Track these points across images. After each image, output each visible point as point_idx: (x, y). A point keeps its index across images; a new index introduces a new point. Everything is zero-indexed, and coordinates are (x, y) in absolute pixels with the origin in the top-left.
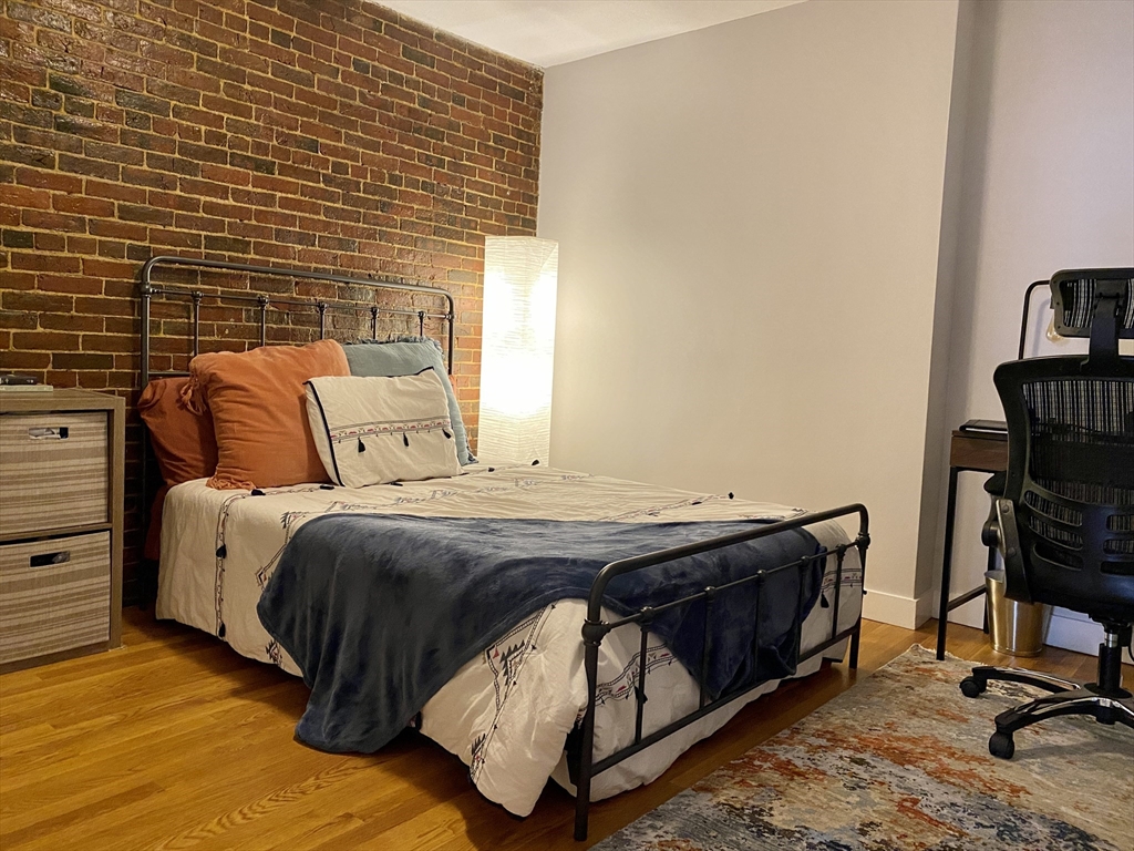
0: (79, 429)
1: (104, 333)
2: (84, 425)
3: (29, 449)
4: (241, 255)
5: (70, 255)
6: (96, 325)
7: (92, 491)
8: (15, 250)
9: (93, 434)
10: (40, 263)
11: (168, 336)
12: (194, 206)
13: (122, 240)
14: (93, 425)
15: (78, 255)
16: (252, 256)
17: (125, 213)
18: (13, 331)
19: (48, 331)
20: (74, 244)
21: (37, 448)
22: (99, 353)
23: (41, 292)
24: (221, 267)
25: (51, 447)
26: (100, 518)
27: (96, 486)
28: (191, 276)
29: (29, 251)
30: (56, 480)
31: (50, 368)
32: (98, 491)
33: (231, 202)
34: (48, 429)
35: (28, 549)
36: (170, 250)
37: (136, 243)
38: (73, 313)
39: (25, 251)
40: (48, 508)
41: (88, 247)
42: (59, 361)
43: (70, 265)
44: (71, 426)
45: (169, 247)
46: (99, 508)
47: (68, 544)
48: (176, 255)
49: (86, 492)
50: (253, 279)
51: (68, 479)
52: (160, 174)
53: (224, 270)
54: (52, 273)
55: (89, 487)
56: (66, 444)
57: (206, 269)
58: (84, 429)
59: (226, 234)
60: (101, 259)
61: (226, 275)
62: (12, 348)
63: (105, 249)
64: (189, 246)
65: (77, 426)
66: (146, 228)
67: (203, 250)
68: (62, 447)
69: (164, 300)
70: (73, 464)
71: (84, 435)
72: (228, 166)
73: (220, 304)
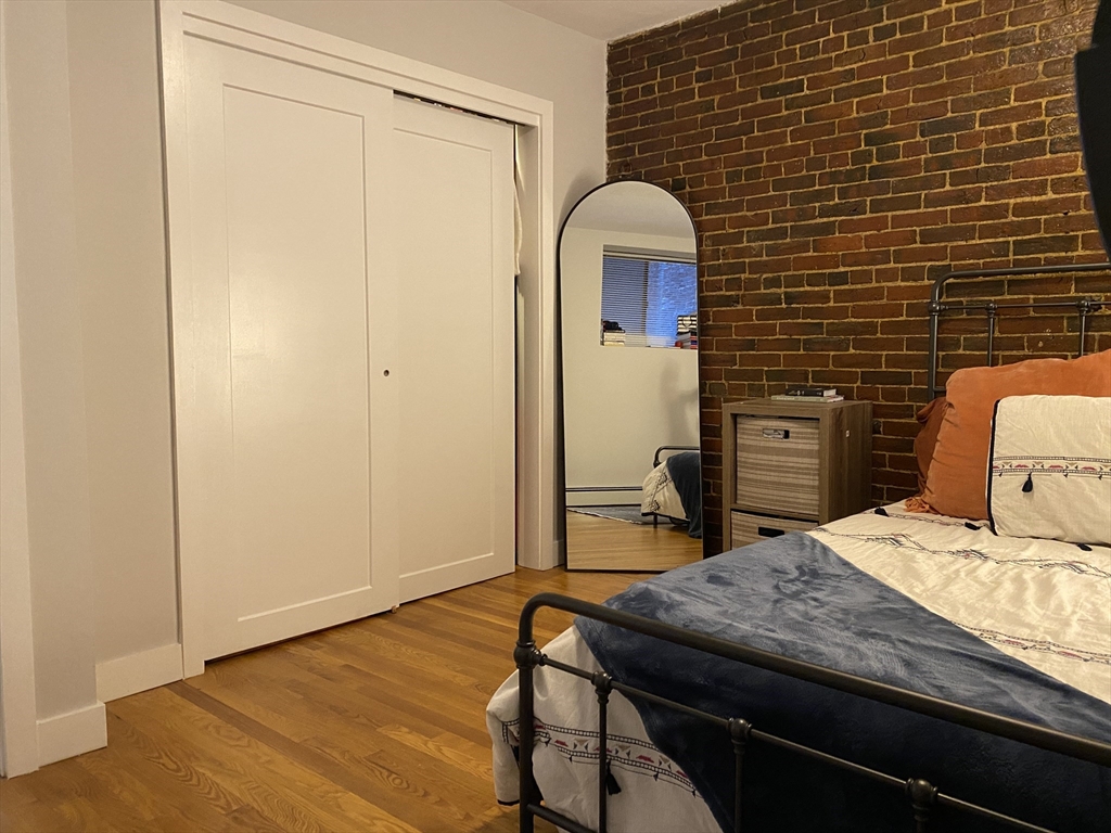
0: (798, 433)
1: (905, 352)
2: (801, 430)
3: (762, 444)
4: (1064, 254)
5: (877, 285)
6: (897, 345)
7: (808, 486)
8: (836, 288)
9: (809, 438)
10: (853, 295)
11: (968, 352)
12: (1000, 212)
13: (923, 264)
14: (809, 430)
15: (883, 284)
16: (1081, 252)
17: (927, 237)
18: (832, 353)
19: (858, 352)
20: (881, 275)
21: (768, 444)
22: (900, 370)
23: (853, 320)
24: (1035, 272)
25: (776, 445)
26: (814, 510)
27: (811, 483)
28: (996, 288)
29: (846, 287)
30: (781, 472)
31: (859, 383)
32: (813, 487)
33: (1051, 195)
34: (775, 431)
35: (757, 521)
36: (972, 264)
37: (937, 263)
38: (879, 335)
39: (843, 287)
40: (775, 492)
41: (890, 275)
42: (865, 378)
43: (877, 294)
44: (791, 430)
45: (971, 261)
46: (814, 502)
47: (783, 524)
48: (979, 269)
49: (803, 486)
50: (1078, 280)
51: (789, 472)
52: (961, 190)
53: (1038, 275)
54: (862, 303)
55: (805, 482)
56: (786, 444)
57: (1014, 277)
58: (802, 433)
59: (1042, 234)
60: (903, 284)
61: (1041, 280)
62: (831, 367)
63: (908, 274)
64: (993, 256)
65: (797, 430)
66: (946, 246)
67: (1011, 257)
68: (783, 446)
69: (964, 316)
70: (793, 461)
71: (802, 438)
72: (1048, 156)
73: (1032, 314)
